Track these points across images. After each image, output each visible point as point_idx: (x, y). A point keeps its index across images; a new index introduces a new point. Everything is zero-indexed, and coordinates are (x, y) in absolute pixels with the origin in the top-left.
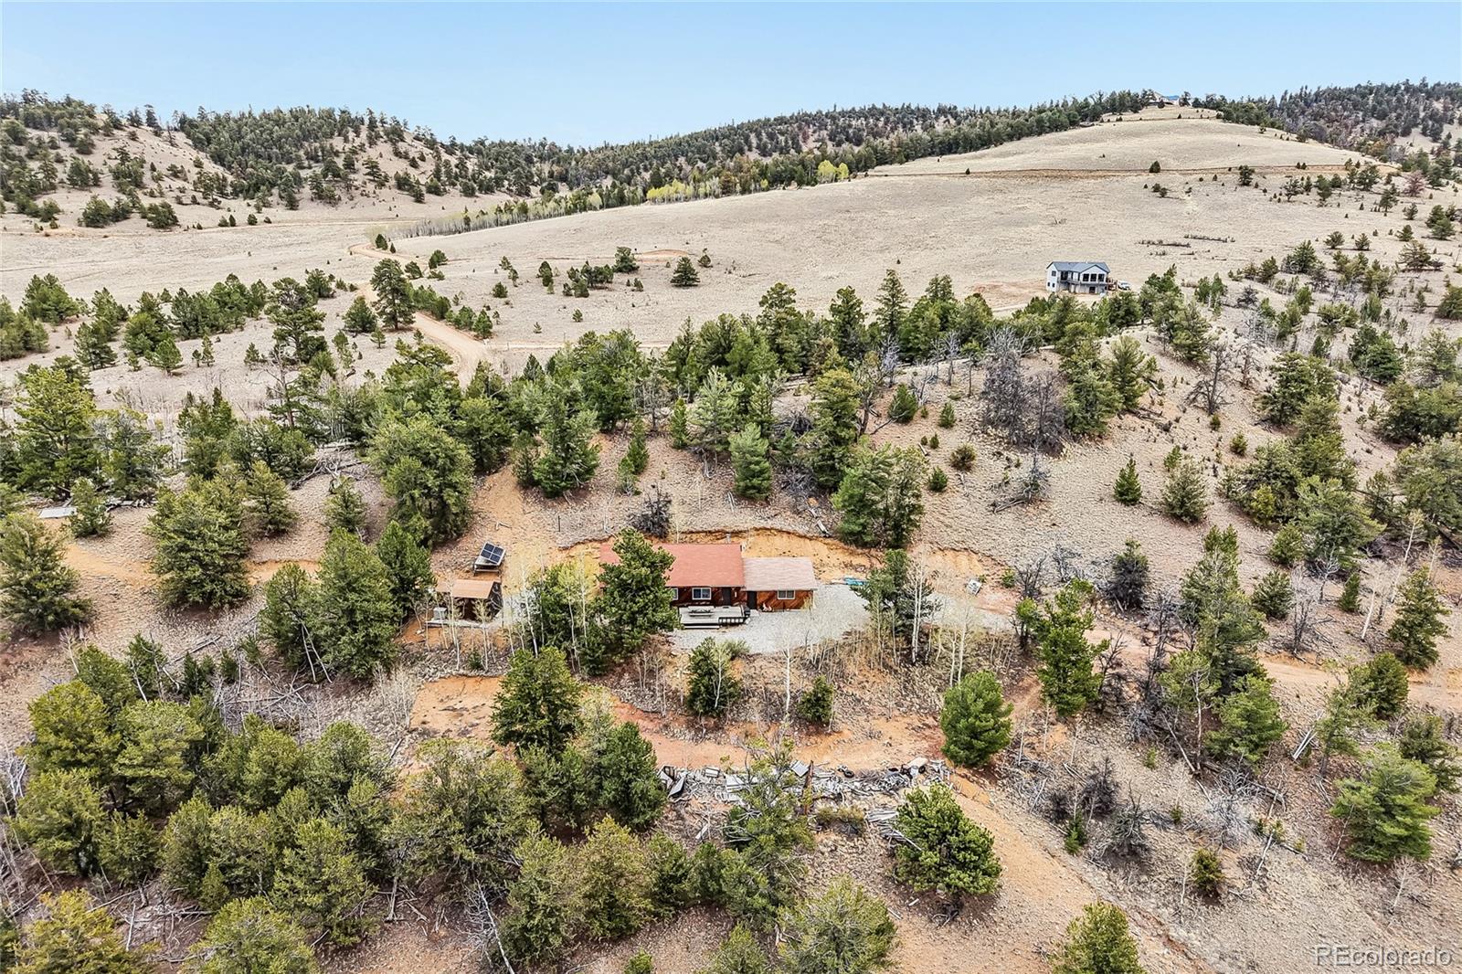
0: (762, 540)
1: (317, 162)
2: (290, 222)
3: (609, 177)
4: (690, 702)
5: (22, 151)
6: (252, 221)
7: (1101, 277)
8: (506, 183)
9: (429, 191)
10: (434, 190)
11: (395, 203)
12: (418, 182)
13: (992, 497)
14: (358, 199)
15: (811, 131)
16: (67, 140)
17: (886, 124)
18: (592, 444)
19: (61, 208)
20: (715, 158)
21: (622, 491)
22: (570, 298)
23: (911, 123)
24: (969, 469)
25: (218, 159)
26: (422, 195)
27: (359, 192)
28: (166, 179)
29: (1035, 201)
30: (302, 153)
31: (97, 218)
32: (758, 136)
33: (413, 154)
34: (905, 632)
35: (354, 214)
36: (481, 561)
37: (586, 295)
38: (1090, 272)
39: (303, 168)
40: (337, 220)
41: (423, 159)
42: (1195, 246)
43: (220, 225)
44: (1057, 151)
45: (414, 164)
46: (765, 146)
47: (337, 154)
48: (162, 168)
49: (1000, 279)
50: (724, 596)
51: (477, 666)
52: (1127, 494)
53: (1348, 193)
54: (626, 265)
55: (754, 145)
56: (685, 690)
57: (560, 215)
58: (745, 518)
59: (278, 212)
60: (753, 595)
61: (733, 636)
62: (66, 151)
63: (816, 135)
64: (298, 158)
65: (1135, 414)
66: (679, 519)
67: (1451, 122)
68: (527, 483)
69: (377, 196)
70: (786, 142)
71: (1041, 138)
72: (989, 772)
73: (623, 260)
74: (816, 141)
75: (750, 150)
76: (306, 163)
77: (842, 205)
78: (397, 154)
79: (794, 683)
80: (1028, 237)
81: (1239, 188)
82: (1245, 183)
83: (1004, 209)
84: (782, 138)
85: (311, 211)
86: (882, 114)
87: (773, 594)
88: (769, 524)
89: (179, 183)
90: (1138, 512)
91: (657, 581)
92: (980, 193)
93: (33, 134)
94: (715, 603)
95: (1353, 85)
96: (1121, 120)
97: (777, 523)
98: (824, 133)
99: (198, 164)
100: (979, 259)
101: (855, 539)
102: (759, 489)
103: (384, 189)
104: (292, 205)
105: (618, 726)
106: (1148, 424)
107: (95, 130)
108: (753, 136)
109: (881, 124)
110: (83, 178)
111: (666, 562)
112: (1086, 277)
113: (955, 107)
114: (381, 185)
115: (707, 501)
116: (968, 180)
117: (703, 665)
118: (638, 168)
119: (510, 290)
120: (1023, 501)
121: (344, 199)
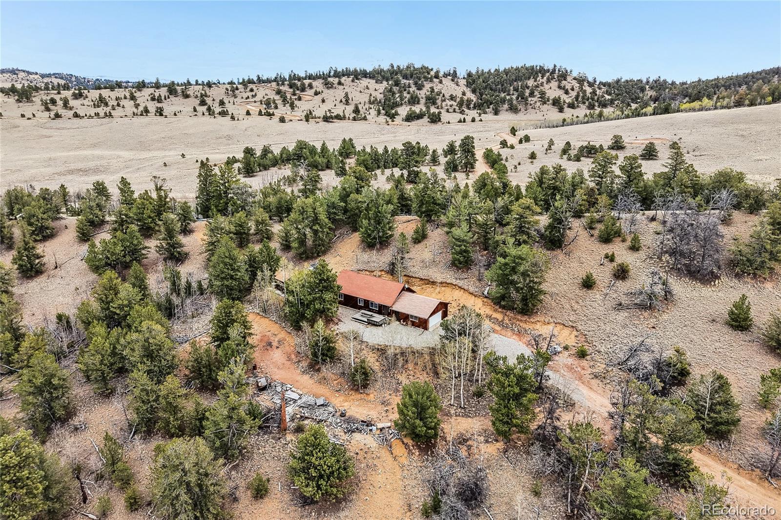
2: (491, 121)
6: (473, 120)
9: (569, 106)
10: (572, 106)
11: (548, 112)
12: (564, 102)
13: (623, 299)
14: (530, 110)
16: (415, 84)
19: (399, 113)
22: (570, 162)
24: (621, 279)
26: (563, 108)
27: (531, 107)
28: (447, 100)
30: (512, 87)
33: (568, 87)
35: (524, 117)
37: (579, 161)
41: (572, 89)
43: (459, 122)
45: (566, 92)
48: (447, 96)
54: (617, 145)
59: (488, 116)
60: (397, 313)
62: (412, 89)
64: (509, 90)
69: (539, 109)
73: (616, 142)
78: (559, 87)
85: (504, 116)
87: (407, 315)
89: (452, 102)
93: (404, 82)
99: (464, 94)
103: (545, 106)
104: (496, 113)
107: (427, 79)
110: (414, 101)
114: (545, 103)
119: (539, 155)
120: (642, 307)
121: (523, 110)
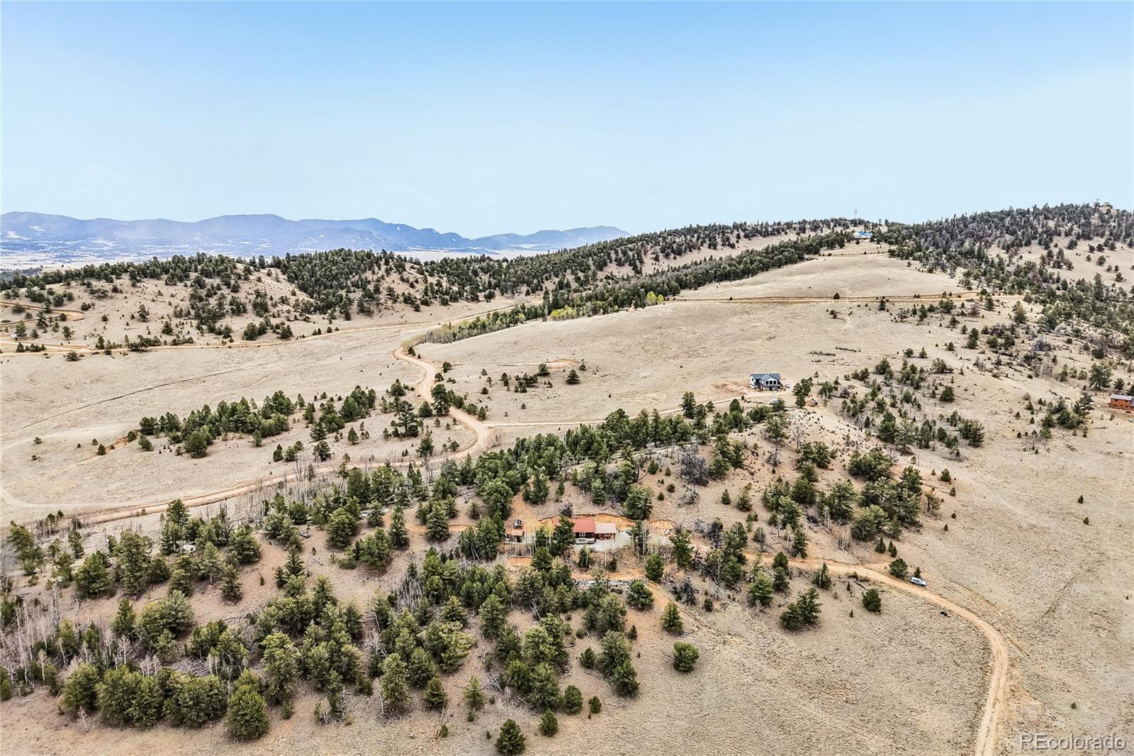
0: (601, 517)
1: (358, 288)
2: (349, 329)
3: (525, 285)
4: (579, 564)
5: (203, 293)
6: (329, 330)
7: (775, 382)
8: (465, 294)
9: (422, 303)
10: (426, 303)
11: (404, 312)
12: (415, 298)
13: (679, 502)
14: (384, 311)
15: (649, 247)
16: (226, 285)
17: (698, 240)
18: (547, 486)
19: (232, 329)
20: (589, 269)
21: (557, 501)
22: (518, 393)
23: (715, 237)
24: (673, 491)
25: (303, 288)
26: (418, 306)
27: (384, 307)
28: (279, 305)
29: (764, 319)
30: (349, 283)
31: (252, 334)
32: (616, 252)
33: (411, 279)
34: (641, 545)
35: (382, 321)
36: (516, 524)
37: (525, 391)
38: (769, 380)
39: (350, 292)
40: (374, 326)
41: (417, 282)
42: (840, 354)
43: (314, 334)
44: (787, 281)
45: (412, 286)
46: (620, 259)
47: (369, 282)
48: (276, 298)
49: (729, 379)
50: (589, 535)
51: (520, 555)
52: (726, 501)
53: (937, 315)
54: (544, 372)
55: (613, 259)
56: (578, 561)
57: (503, 328)
58: (596, 510)
59: (339, 322)
60: (597, 535)
61: (591, 546)
62: (225, 291)
63: (652, 250)
64: (347, 286)
65: (742, 468)
66: (575, 510)
67: (1060, 235)
68: (527, 498)
69: (393, 309)
70: (634, 256)
71: (780, 270)
72: (659, 582)
73: (543, 370)
74: (652, 254)
75: (611, 262)
76: (352, 289)
77: (658, 323)
78: (402, 280)
79: (609, 559)
80: (752, 349)
81: (878, 312)
82: (882, 308)
83: (746, 327)
84: (631, 253)
85: (359, 321)
86: (695, 231)
87: (603, 534)
88: (604, 512)
89: (286, 307)
90: (729, 507)
91: (571, 531)
92: (735, 314)
93: (207, 281)
94: (586, 537)
95: (998, 210)
96: (830, 255)
97: (607, 512)
98: (658, 248)
99: (294, 294)
100: (723, 365)
101: (630, 517)
102: (600, 500)
103: (397, 304)
104: (348, 318)
105: (562, 566)
106: (746, 472)
107: (239, 277)
108: (612, 252)
109: (694, 240)
110: (239, 310)
111: (573, 525)
112: (767, 383)
113: (745, 223)
114: (395, 301)
115: (584, 504)
116: (731, 305)
117: (583, 553)
118: (542, 279)
119: (489, 389)
120: (690, 503)
121: (376, 312)
